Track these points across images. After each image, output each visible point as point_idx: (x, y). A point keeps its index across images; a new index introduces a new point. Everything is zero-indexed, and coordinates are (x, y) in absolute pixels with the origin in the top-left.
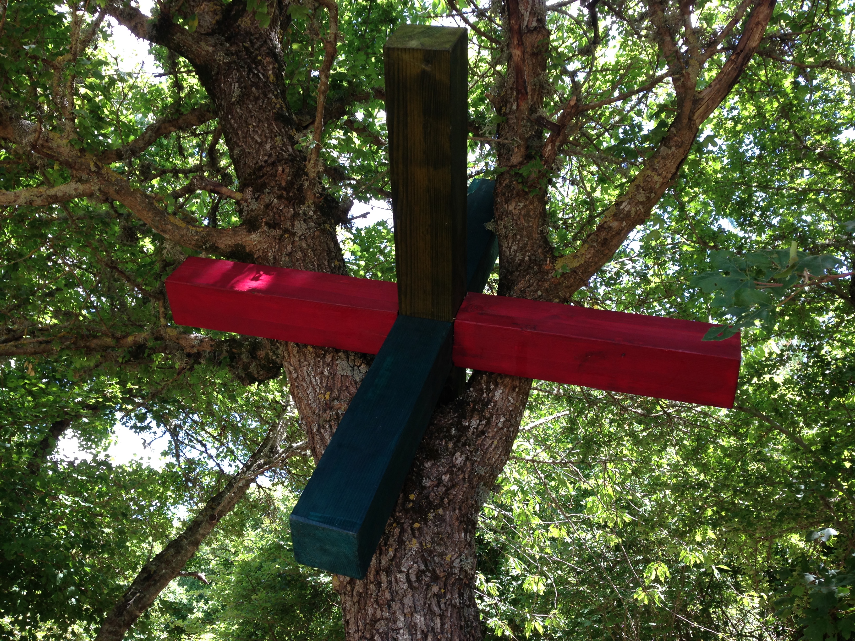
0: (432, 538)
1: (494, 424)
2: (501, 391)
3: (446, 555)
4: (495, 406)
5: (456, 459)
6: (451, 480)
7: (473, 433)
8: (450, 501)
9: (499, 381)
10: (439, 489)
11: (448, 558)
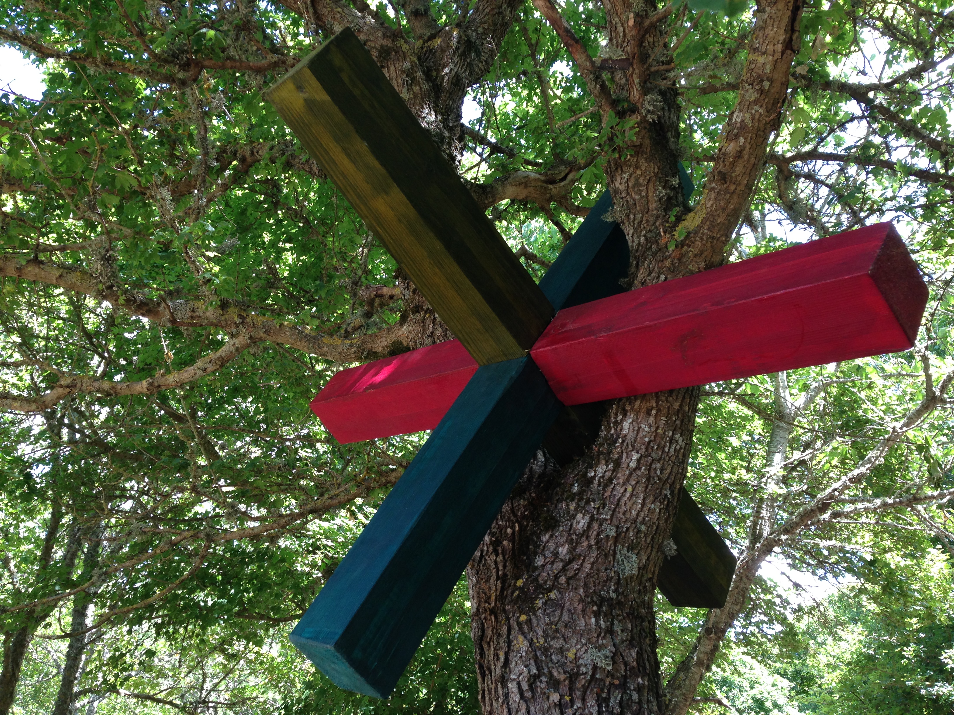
0: (544, 632)
1: (625, 466)
2: (630, 421)
3: (568, 650)
4: (623, 441)
5: (578, 522)
6: (570, 552)
7: (599, 485)
8: (569, 579)
9: (628, 408)
10: (555, 566)
11: (571, 655)
